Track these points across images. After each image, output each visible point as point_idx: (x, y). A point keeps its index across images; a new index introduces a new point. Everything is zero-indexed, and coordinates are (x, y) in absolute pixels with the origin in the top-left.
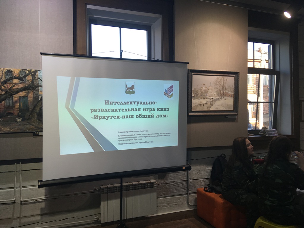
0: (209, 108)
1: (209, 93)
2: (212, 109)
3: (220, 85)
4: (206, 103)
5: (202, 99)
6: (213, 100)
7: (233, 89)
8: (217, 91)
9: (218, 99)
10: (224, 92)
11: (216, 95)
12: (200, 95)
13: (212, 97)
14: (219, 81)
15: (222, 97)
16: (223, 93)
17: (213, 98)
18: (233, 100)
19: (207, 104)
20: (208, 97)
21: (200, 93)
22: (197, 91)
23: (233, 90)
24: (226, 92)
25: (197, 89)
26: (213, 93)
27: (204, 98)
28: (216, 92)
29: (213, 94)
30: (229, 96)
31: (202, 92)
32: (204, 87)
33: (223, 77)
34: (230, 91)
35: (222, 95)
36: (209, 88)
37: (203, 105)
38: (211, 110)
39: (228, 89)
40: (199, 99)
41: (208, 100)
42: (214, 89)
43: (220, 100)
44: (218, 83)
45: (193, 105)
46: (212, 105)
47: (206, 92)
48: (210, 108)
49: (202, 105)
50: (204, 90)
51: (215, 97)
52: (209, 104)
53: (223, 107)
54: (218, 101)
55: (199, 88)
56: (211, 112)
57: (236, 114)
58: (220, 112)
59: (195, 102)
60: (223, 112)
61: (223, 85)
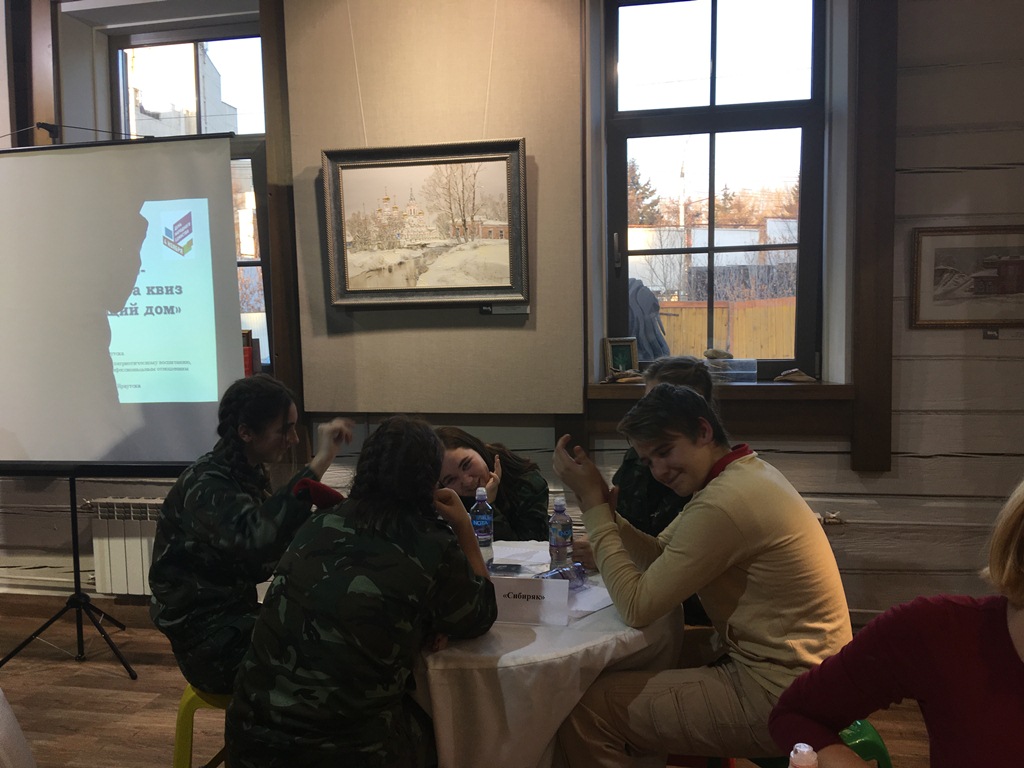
0: (412, 282)
1: (407, 226)
2: (423, 282)
3: (450, 195)
4: (401, 263)
5: (382, 249)
6: (425, 250)
7: (506, 209)
8: (439, 219)
9: (446, 246)
10: (468, 219)
11: (438, 234)
12: (374, 236)
13: (423, 242)
14: (445, 181)
15: (459, 240)
16: (464, 225)
17: (423, 246)
18: (508, 246)
19: (402, 266)
20: (404, 242)
21: (374, 230)
22: (361, 224)
23: (504, 210)
24: (476, 218)
25: (362, 218)
26: (423, 227)
27: (391, 246)
28: (434, 222)
29: (424, 229)
30: (489, 234)
31: (383, 227)
32: (387, 209)
33: (459, 165)
34: (489, 211)
35: (463, 231)
37: (390, 271)
38: (420, 285)
39: (484, 210)
40: (372, 250)
41: (407, 253)
42: (426, 212)
43: (454, 249)
44: (440, 190)
45: (351, 273)
46: (422, 269)
47: (397, 224)
48: (417, 279)
49: (386, 273)
50: (390, 218)
51: (434, 241)
52: (411, 264)
53: (467, 274)
54: (445, 254)
55: (369, 213)
56: (420, 295)
57: (522, 298)
58: (454, 294)
59: (358, 262)
60: (467, 294)
61: (461, 194)
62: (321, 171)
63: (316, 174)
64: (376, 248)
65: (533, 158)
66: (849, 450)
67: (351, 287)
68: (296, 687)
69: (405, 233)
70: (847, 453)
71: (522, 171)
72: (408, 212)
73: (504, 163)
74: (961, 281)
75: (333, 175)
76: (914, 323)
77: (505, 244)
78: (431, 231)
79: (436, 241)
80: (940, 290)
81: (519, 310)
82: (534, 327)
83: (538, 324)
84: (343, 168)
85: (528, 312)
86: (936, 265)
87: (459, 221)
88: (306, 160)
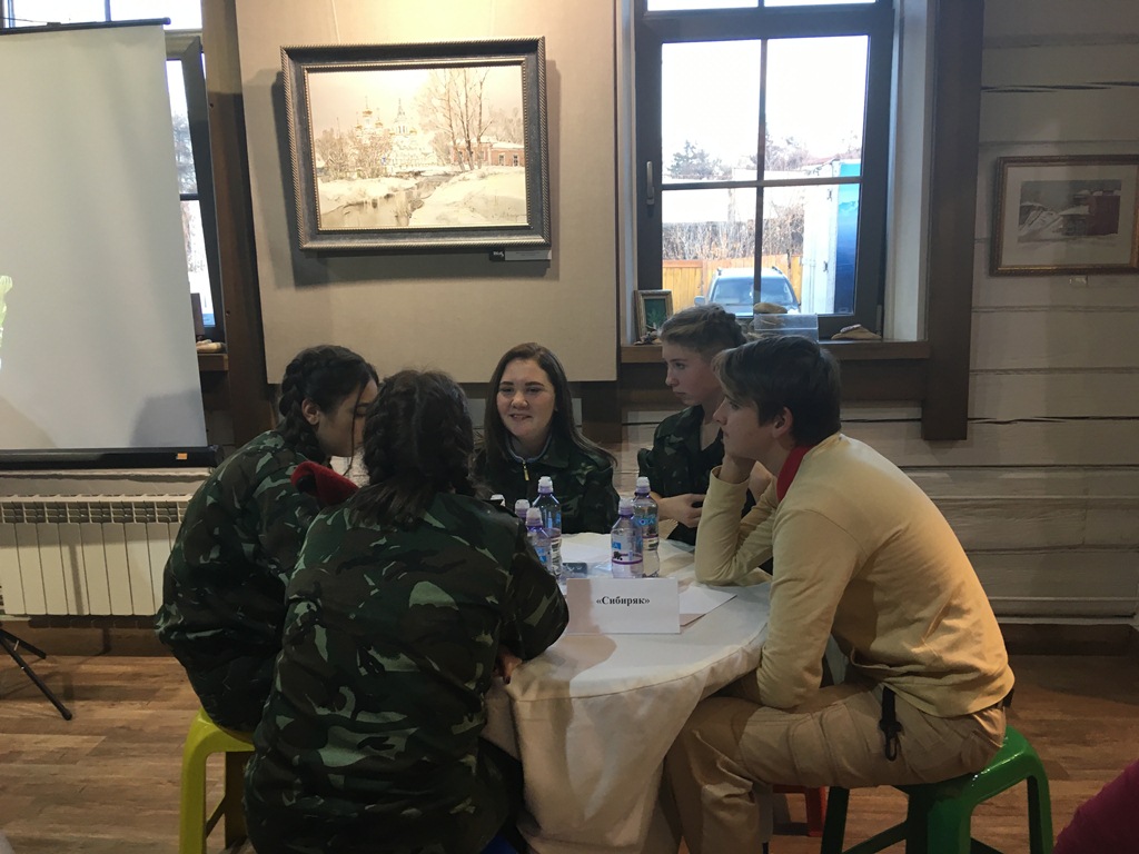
0: (403, 220)
1: (395, 148)
2: (419, 220)
3: (450, 109)
4: (388, 196)
5: (364, 178)
6: (419, 179)
7: (522, 127)
8: (436, 140)
9: (446, 175)
10: (474, 141)
11: (434, 158)
12: (352, 160)
13: (417, 169)
14: (442, 90)
15: (462, 167)
16: (469, 148)
17: (417, 174)
18: (524, 176)
19: (390, 199)
20: (391, 169)
21: (352, 153)
22: (335, 145)
23: (519, 130)
24: (483, 139)
25: (336, 137)
26: (417, 149)
27: (376, 174)
28: (430, 143)
29: (418, 153)
30: (500, 160)
31: (364, 149)
32: (368, 126)
33: (461, 70)
34: (501, 131)
35: (467, 154)
36: (397, 125)
37: (375, 205)
38: (413, 224)
39: (493, 129)
40: (350, 179)
41: (395, 182)
42: (418, 129)
43: (455, 179)
44: (436, 103)
45: (324, 208)
46: (416, 204)
47: (382, 145)
48: (409, 216)
49: (370, 207)
50: (373, 138)
51: (431, 167)
52: (401, 198)
53: (473, 210)
54: (444, 184)
55: (345, 130)
56: (414, 237)
57: (543, 240)
58: (458, 236)
59: (332, 193)
60: (473, 236)
61: (463, 108)
62: (281, 76)
63: (273, 79)
64: (355, 176)
65: (553, 63)
66: (919, 417)
67: (324, 226)
68: (361, 738)
69: (392, 156)
70: (919, 420)
71: (541, 79)
72: (396, 130)
73: (518, 69)
74: (1049, 219)
75: (297, 80)
76: (995, 269)
77: (521, 172)
78: (426, 155)
79: (433, 168)
80: (1025, 231)
81: (538, 255)
82: (556, 277)
83: (561, 273)
84: (310, 71)
85: (550, 257)
86: (1021, 202)
87: (462, 143)
88: (260, 61)
